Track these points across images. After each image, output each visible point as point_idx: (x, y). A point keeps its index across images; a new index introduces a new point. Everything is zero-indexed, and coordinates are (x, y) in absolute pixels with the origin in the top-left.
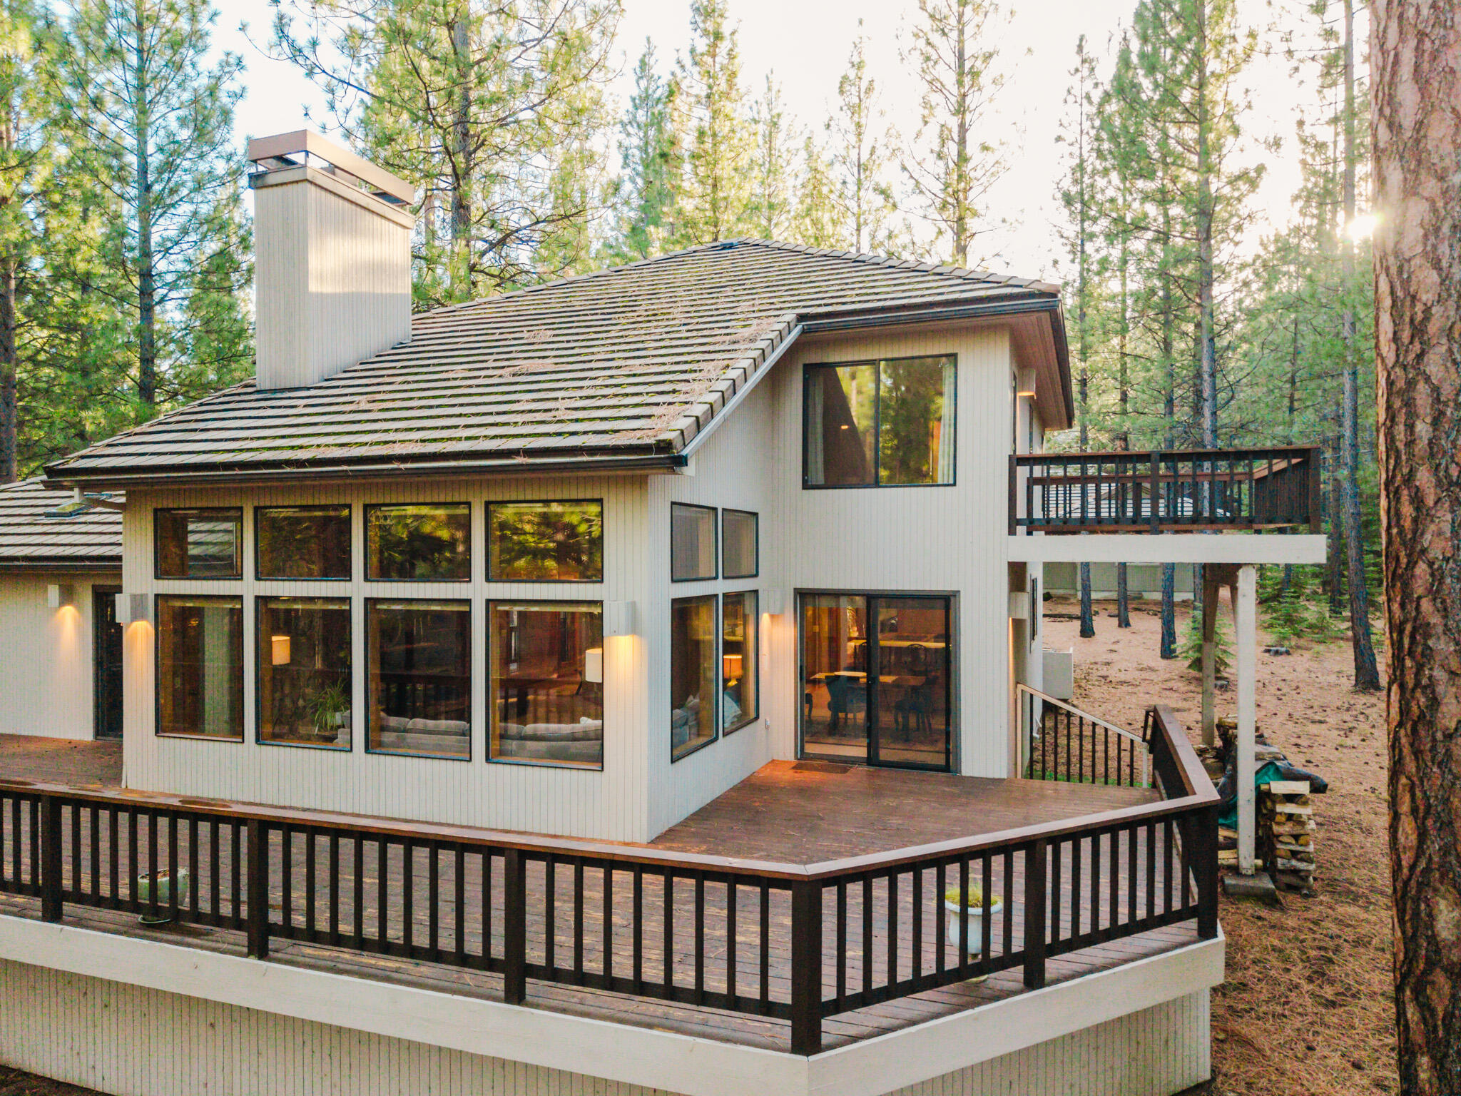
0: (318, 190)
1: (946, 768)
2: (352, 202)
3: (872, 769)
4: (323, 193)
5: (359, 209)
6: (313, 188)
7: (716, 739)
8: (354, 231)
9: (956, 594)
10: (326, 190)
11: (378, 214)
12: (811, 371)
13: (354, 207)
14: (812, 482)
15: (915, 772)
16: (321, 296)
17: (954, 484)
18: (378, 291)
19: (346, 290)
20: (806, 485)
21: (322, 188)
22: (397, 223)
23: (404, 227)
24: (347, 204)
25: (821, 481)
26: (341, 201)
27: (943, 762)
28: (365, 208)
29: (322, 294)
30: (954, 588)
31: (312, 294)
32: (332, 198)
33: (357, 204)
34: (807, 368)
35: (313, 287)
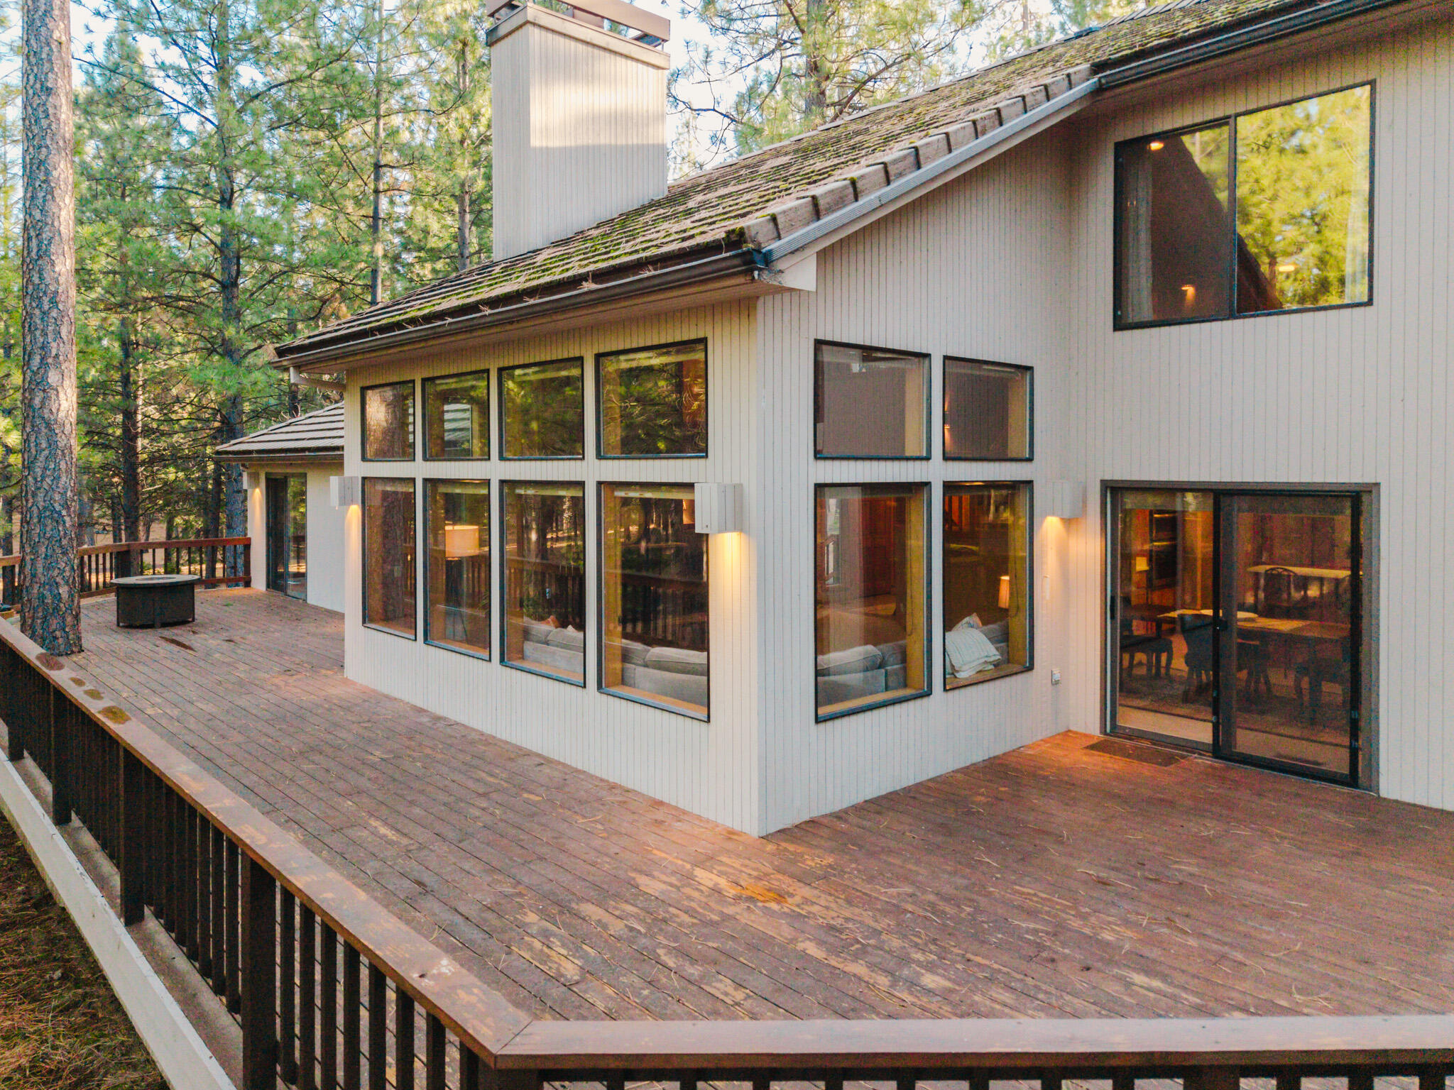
0: (544, 33)
1: (1351, 780)
2: (587, 43)
3: (1218, 764)
4: (550, 35)
5: (596, 51)
6: (537, 30)
7: (929, 693)
8: (591, 78)
9: (1371, 489)
10: (553, 31)
11: (621, 55)
12: (1130, 152)
13: (590, 49)
14: (1132, 318)
15: (1293, 778)
16: (547, 151)
17: (1370, 302)
18: (621, 141)
19: (580, 142)
20: (1120, 324)
21: (547, 29)
22: (648, 64)
23: (658, 68)
24: (580, 46)
25: (1147, 313)
26: (573, 43)
27: (1345, 770)
28: (605, 49)
29: (547, 148)
30: (1369, 479)
31: (535, 148)
32: (562, 39)
33: (594, 45)
34: (1120, 147)
35: (536, 142)
